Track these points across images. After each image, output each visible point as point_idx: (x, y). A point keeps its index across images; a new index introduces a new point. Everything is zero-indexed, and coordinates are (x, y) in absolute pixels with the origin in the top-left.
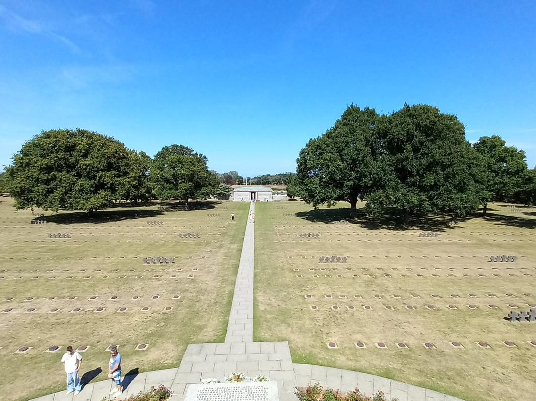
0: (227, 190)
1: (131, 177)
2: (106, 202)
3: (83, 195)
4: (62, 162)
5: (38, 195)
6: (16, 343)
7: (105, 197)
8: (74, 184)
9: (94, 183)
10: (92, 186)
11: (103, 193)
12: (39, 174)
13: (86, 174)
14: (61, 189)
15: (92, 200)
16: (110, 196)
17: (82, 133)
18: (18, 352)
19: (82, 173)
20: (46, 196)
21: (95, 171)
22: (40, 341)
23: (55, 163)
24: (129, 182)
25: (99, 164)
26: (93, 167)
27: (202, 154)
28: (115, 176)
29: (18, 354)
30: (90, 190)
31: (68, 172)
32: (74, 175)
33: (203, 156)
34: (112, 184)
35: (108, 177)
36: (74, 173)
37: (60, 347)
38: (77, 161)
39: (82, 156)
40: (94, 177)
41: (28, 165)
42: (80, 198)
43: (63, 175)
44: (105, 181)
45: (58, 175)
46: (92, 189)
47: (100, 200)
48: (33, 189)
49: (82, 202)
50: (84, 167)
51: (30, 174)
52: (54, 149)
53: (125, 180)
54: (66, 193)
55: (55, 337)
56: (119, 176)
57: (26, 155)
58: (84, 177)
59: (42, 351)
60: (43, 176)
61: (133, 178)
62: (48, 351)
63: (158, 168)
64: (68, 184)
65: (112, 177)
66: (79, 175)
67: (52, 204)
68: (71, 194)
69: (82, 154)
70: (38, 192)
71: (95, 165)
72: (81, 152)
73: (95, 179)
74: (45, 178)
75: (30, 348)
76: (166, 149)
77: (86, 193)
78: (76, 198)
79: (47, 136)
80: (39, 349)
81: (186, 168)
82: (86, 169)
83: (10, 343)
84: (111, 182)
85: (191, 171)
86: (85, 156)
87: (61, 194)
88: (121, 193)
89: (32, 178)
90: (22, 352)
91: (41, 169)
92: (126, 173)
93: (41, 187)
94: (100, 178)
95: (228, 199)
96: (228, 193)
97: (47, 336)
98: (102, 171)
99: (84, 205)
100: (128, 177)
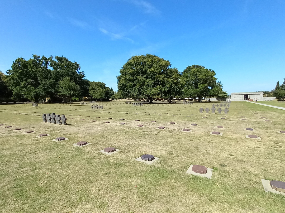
0: (225, 95)
1: (174, 78)
2: (160, 92)
3: (149, 87)
4: (140, 71)
5: (129, 88)
6: (105, 143)
7: (159, 89)
8: (145, 82)
9: (154, 82)
10: (153, 83)
11: (158, 87)
12: (130, 77)
13: (150, 77)
14: (139, 84)
15: (153, 90)
16: (162, 88)
17: (149, 56)
18: (103, 151)
19: (149, 76)
20: (132, 87)
21: (155, 75)
22: (129, 145)
23: (136, 71)
24: (172, 81)
25: (157, 71)
26: (154, 72)
27: (211, 69)
28: (164, 77)
29: (102, 154)
30: (152, 85)
31: (142, 76)
32: (145, 78)
33: (212, 70)
34: (163, 81)
35: (161, 78)
36: (145, 76)
37: (156, 159)
38: (146, 70)
39: (149, 68)
40: (154, 78)
41: (126, 73)
42: (147, 89)
43: (140, 77)
44: (160, 80)
45: (138, 77)
46: (153, 85)
47: (157, 91)
48: (127, 85)
49: (148, 91)
50: (150, 73)
51: (126, 77)
52: (137, 64)
53: (170, 80)
54: (141, 86)
55: (146, 145)
56: (167, 78)
57: (125, 69)
58: (149, 78)
59: (132, 157)
60: (132, 78)
61: (174, 79)
62: (140, 159)
63: (185, 77)
64: (142, 82)
65: (163, 78)
66: (147, 78)
67: (134, 92)
68: (143, 87)
69: (149, 66)
70: (129, 86)
71: (155, 71)
72: (148, 66)
73: (154, 79)
74: (132, 79)
75: (117, 150)
76: (189, 68)
77: (150, 87)
78: (145, 89)
79: (133, 58)
80: (127, 154)
81: (204, 75)
82: (150, 74)
83: (100, 141)
84: (163, 80)
85: (206, 76)
86: (150, 68)
87: (139, 87)
88: (167, 87)
89: (127, 79)
90: (107, 153)
91: (131, 75)
92: (170, 76)
93: (131, 84)
94: (157, 78)
95: (225, 100)
96: (225, 96)
97: (137, 143)
98: (158, 74)
99: (149, 93)
100: (171, 78)
